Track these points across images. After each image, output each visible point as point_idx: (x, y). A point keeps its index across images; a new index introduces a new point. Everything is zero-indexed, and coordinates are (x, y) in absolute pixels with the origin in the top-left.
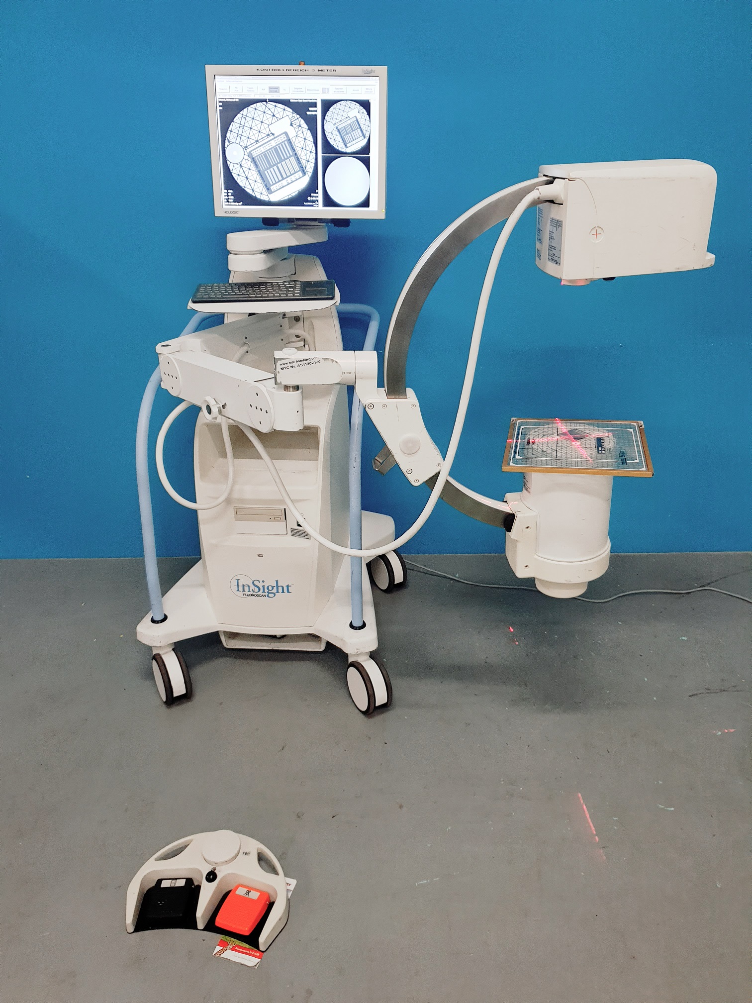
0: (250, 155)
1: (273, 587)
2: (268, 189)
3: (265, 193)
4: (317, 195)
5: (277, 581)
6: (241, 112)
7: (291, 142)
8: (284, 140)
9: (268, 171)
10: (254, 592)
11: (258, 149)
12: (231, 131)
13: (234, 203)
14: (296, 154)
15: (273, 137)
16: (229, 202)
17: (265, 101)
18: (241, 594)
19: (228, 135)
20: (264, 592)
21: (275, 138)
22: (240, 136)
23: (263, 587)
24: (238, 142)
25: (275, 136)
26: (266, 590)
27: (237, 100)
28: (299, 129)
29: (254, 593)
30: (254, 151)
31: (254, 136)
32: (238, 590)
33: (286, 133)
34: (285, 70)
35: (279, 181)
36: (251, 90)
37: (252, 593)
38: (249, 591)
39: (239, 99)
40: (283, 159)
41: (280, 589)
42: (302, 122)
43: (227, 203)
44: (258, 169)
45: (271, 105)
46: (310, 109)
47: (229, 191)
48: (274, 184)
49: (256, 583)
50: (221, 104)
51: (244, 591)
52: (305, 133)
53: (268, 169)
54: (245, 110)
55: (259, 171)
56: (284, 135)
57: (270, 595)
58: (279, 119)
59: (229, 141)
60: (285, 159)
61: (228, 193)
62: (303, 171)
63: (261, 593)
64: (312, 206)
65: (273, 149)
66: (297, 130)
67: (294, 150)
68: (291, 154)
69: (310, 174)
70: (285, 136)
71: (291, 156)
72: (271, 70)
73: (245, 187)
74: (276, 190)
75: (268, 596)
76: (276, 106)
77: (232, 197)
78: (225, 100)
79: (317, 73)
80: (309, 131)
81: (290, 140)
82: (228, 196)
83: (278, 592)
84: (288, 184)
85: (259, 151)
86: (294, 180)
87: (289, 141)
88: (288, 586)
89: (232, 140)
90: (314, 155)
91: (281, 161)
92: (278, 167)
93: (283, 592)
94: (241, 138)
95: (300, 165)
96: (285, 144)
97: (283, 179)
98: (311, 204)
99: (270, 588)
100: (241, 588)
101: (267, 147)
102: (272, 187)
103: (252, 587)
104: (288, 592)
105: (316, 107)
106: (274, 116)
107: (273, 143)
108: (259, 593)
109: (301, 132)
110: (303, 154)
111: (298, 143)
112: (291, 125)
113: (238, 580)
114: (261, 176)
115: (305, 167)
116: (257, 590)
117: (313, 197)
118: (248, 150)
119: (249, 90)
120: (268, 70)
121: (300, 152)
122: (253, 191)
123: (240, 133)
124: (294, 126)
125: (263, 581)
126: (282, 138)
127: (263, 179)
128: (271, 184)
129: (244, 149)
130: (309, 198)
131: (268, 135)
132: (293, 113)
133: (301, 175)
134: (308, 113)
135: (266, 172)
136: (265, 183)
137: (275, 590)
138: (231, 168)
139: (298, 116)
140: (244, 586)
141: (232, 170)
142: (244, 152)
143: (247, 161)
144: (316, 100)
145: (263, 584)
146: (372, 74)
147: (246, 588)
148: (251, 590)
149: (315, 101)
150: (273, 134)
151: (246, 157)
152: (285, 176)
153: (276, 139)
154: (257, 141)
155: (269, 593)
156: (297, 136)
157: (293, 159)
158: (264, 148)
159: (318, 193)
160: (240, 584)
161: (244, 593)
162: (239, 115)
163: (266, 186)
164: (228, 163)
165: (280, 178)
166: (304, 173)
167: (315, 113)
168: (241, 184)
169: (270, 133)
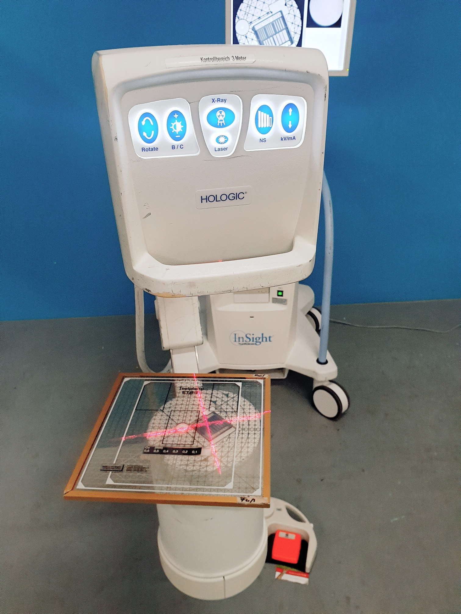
0: (253, 29)
1: (259, 338)
5: (263, 334)
7: (284, 19)
8: (279, 17)
9: (266, 41)
10: (246, 341)
11: (260, 24)
12: (241, 10)
14: (287, 28)
15: (271, 14)
18: (237, 343)
19: (238, 13)
20: (253, 341)
21: (272, 15)
23: (253, 338)
24: (245, 18)
25: (273, 13)
26: (255, 340)
28: (291, 8)
29: (246, 343)
30: (257, 26)
31: (258, 13)
32: (235, 341)
33: (281, 12)
37: (245, 342)
38: (243, 341)
40: (277, 31)
41: (264, 339)
42: (294, 2)
44: (259, 40)
49: (248, 336)
51: (239, 341)
52: (295, 11)
53: (266, 39)
57: (258, 343)
59: (238, 18)
60: (279, 32)
62: (292, 41)
63: (251, 342)
65: (271, 24)
66: (289, 9)
67: (286, 24)
68: (284, 28)
70: (280, 14)
75: (256, 344)
80: (298, 10)
83: (263, 341)
85: (260, 26)
87: (283, 17)
88: (270, 337)
89: (241, 17)
90: (301, 28)
91: (276, 33)
92: (273, 38)
93: (266, 341)
94: (247, 15)
95: (290, 36)
96: (280, 20)
99: (258, 339)
100: (237, 340)
101: (267, 22)
103: (245, 338)
104: (270, 341)
107: (271, 20)
108: (249, 343)
109: (292, 10)
110: (292, 27)
111: (288, 19)
112: (286, 5)
113: (235, 334)
115: (294, 38)
116: (248, 340)
118: (252, 25)
121: (290, 26)
123: (247, 11)
124: (288, 6)
125: (253, 335)
126: (278, 15)
129: (250, 24)
131: (268, 13)
133: (290, 45)
135: (264, 42)
137: (261, 340)
140: (239, 338)
141: (240, 40)
142: (249, 26)
143: (251, 33)
145: (253, 336)
147: (241, 340)
148: (244, 340)
151: (250, 30)
154: (259, 18)
155: (256, 342)
156: (289, 14)
157: (285, 31)
158: (264, 23)
160: (237, 337)
161: (239, 342)
164: (237, 35)
166: (293, 43)
169: (269, 11)
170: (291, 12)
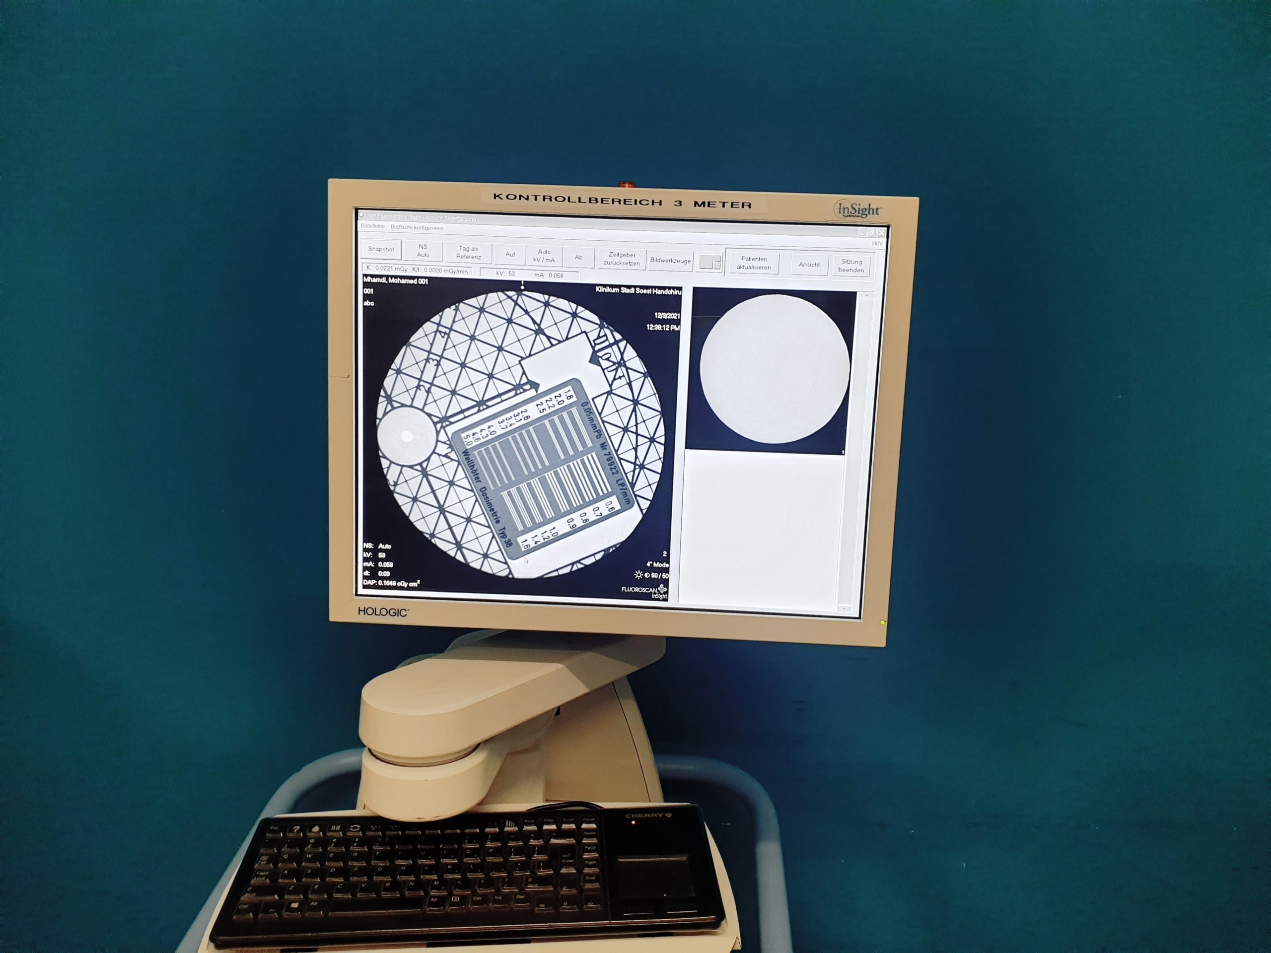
0: (455, 442)
2: (509, 544)
3: (499, 556)
4: (665, 565)
6: (436, 319)
7: (589, 411)
8: (567, 402)
9: (513, 490)
11: (485, 426)
12: (398, 372)
13: (393, 583)
14: (604, 446)
15: (532, 393)
16: (378, 578)
17: (513, 286)
19: (388, 383)
21: (539, 396)
22: (427, 386)
24: (419, 403)
25: (540, 390)
27: (422, 282)
28: (620, 373)
30: (470, 432)
31: (473, 387)
33: (575, 383)
34: (585, 199)
35: (546, 522)
36: (471, 253)
39: (429, 278)
40: (562, 457)
42: (630, 352)
43: (372, 582)
44: (480, 485)
45: (532, 301)
46: (660, 315)
47: (381, 546)
48: (527, 530)
50: (369, 291)
52: (636, 386)
53: (511, 484)
54: (449, 313)
55: (483, 491)
56: (570, 388)
58: (554, 342)
59: (389, 400)
60: (568, 459)
61: (375, 551)
62: (625, 494)
64: (648, 597)
65: (531, 429)
66: (610, 376)
67: (599, 434)
68: (589, 444)
69: (645, 505)
70: (572, 393)
71: (587, 451)
72: (540, 199)
73: (433, 535)
74: (532, 545)
76: (547, 304)
77: (390, 565)
78: (384, 280)
79: (688, 210)
81: (587, 403)
82: (375, 559)
84: (575, 530)
85: (484, 433)
86: (592, 517)
87: (585, 405)
89: (400, 398)
90: (661, 449)
91: (555, 463)
92: (544, 482)
94: (428, 392)
95: (617, 477)
96: (571, 415)
97: (559, 516)
98: (644, 590)
101: (514, 421)
102: (520, 540)
105: (679, 311)
106: (539, 331)
107: (533, 411)
109: (623, 381)
110: (627, 445)
112: (594, 359)
114: (490, 505)
115: (633, 485)
117: (652, 569)
118: (451, 430)
119: (462, 253)
120: (532, 198)
121: (616, 440)
122: (459, 546)
123: (427, 377)
124: (605, 364)
126: (564, 398)
127: (495, 514)
128: (520, 528)
129: (439, 426)
130: (638, 575)
131: (519, 386)
132: (601, 327)
133: (617, 507)
134: (650, 327)
135: (504, 494)
136: (500, 526)
138: (391, 477)
139: (618, 337)
141: (396, 484)
142: (438, 433)
143: (445, 460)
144: (680, 289)
146: (871, 219)
149: (676, 292)
150: (535, 386)
151: (443, 449)
152: (564, 507)
153: (543, 400)
154: (481, 403)
156: (609, 393)
157: (593, 460)
158: (503, 425)
159: (667, 560)
162: (429, 327)
163: (503, 535)
164: (385, 463)
165: (549, 513)
166: (627, 502)
167: (674, 327)
168: (421, 526)
169: (524, 380)
170: (621, 387)
